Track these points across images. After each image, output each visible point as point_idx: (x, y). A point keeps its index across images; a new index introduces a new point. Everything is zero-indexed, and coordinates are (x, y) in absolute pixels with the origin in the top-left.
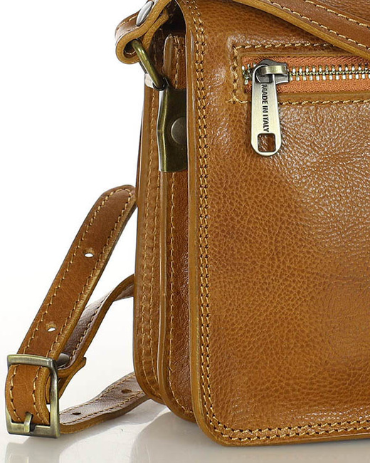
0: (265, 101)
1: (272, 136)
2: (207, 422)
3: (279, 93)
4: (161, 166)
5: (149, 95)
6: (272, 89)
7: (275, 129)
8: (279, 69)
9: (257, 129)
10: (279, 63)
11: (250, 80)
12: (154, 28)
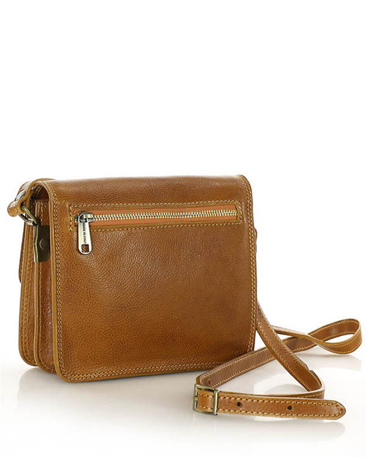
0: (84, 230)
1: (88, 245)
2: (61, 371)
3: (90, 226)
4: (35, 259)
5: (27, 230)
6: (87, 224)
7: (89, 242)
8: (89, 216)
9: (81, 243)
10: (89, 213)
11: (77, 220)
12: (30, 196)
